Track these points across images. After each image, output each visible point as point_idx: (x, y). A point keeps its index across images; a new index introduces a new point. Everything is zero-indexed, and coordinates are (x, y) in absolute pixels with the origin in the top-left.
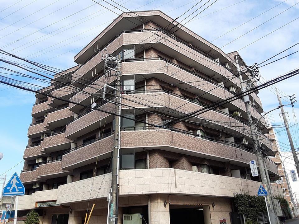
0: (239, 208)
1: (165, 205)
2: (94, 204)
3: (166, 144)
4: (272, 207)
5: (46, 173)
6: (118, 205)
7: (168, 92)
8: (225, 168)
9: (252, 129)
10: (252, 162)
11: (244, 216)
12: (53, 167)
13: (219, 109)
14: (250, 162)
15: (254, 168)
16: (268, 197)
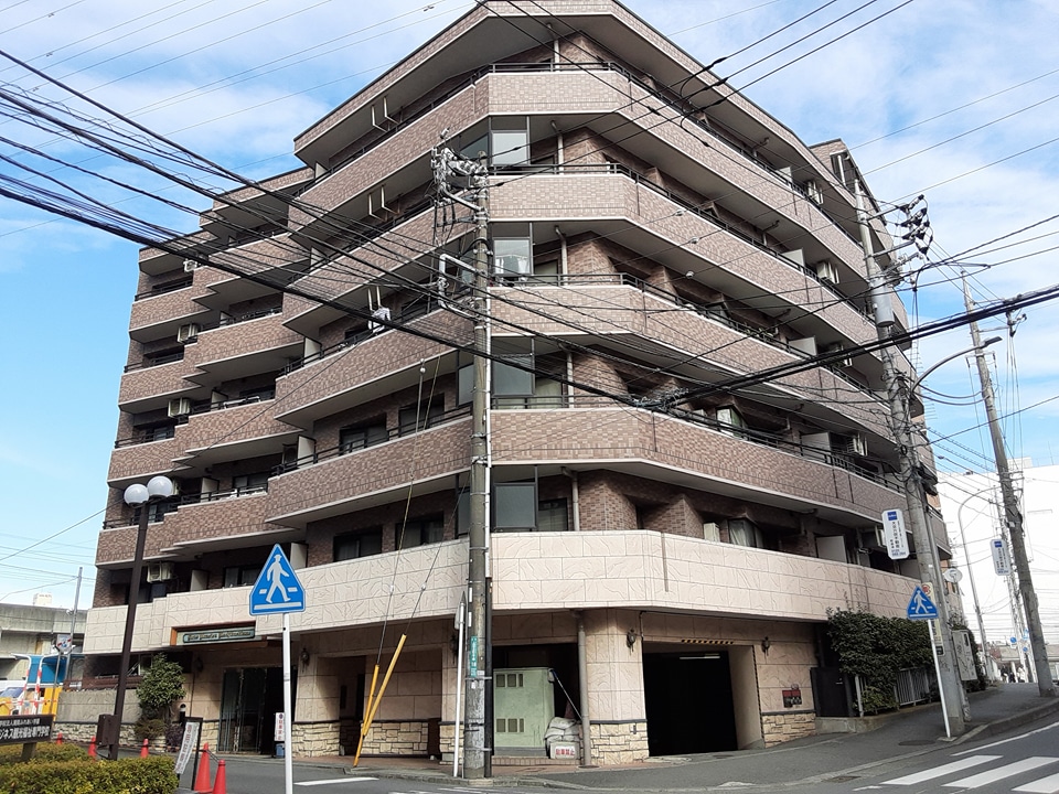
0: (843, 655)
1: (630, 644)
2: (404, 637)
3: (637, 456)
4: (947, 654)
5: (205, 533)
6: (492, 640)
7: (639, 282)
8: (800, 532)
9: (896, 410)
10: (889, 514)
11: (857, 678)
12: (229, 513)
13: (783, 340)
14: (885, 515)
15: (896, 534)
16: (937, 621)
